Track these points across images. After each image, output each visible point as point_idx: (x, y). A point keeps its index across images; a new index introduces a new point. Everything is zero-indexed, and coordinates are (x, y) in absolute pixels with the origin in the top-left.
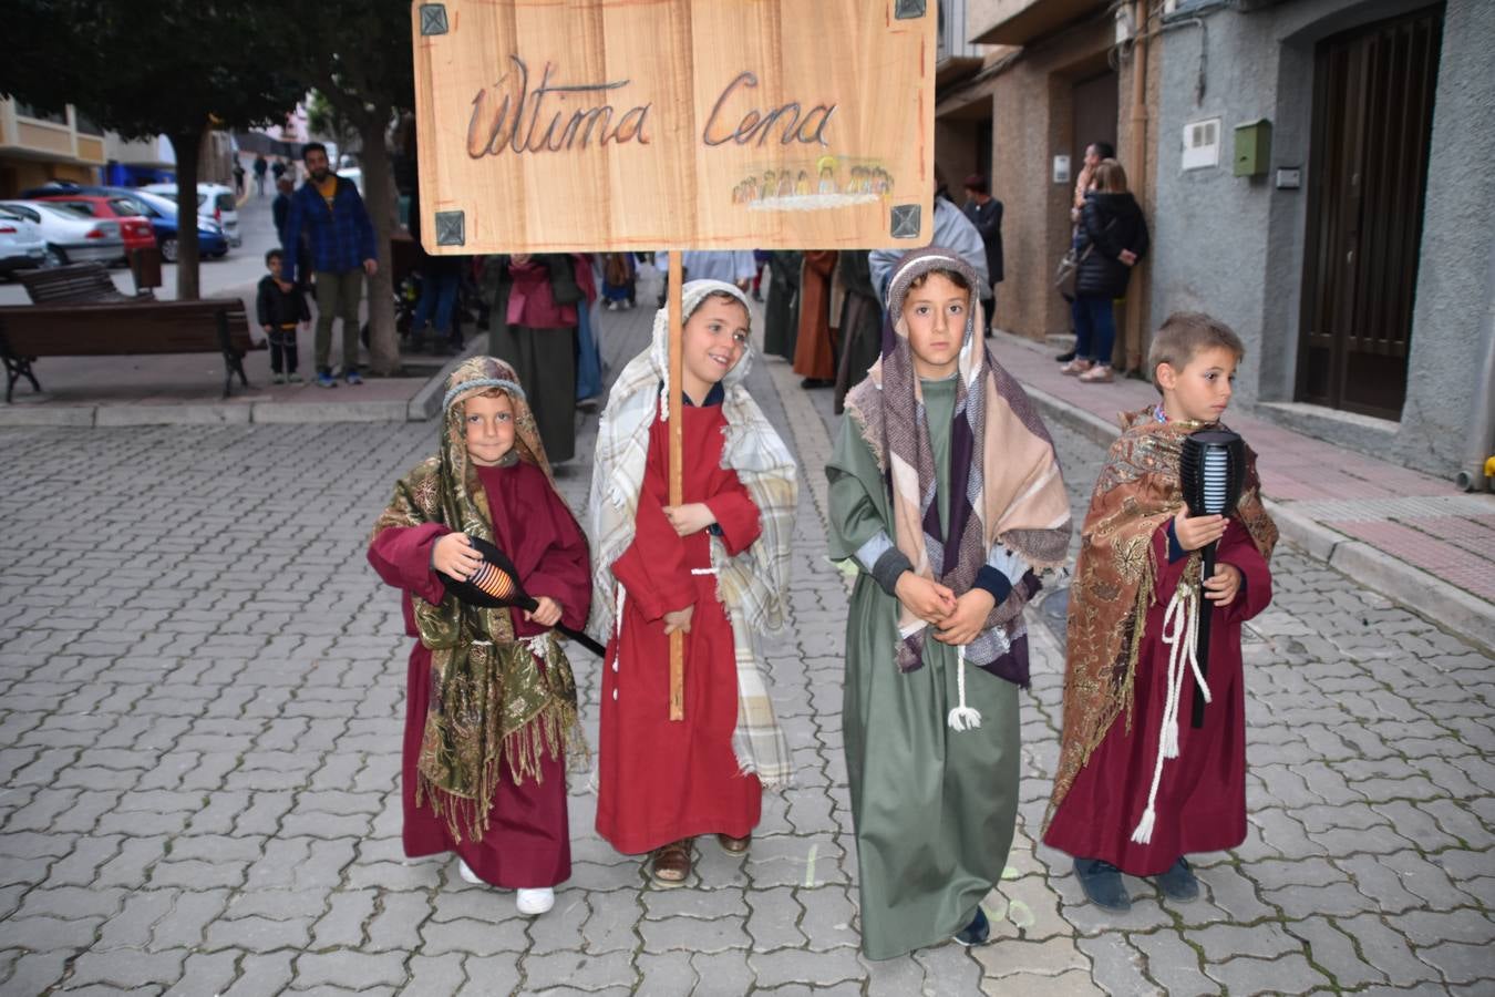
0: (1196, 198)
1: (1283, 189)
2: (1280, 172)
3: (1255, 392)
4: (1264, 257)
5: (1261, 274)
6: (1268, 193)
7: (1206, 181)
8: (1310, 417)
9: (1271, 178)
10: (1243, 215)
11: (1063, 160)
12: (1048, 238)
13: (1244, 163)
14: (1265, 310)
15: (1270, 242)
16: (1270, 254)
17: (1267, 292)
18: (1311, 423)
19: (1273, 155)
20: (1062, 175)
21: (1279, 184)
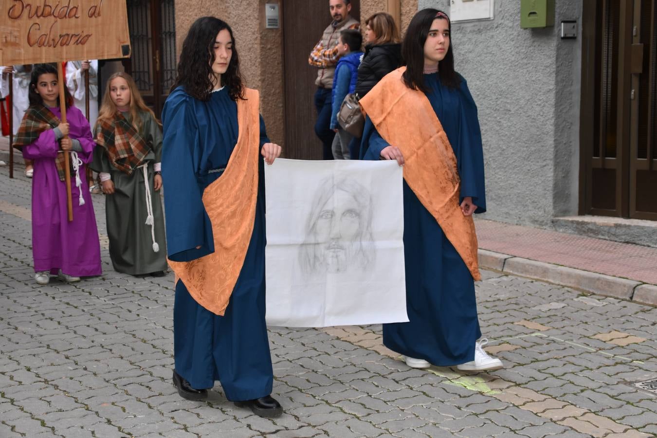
0: (468, 47)
1: (565, 38)
2: (563, 24)
3: (550, 209)
4: (552, 97)
5: (550, 111)
6: (554, 43)
7: (480, 31)
8: (617, 226)
9: (556, 30)
10: (525, 61)
11: (274, 8)
12: (263, 81)
13: (532, 17)
14: (555, 140)
15: (557, 83)
16: (557, 93)
17: (556, 125)
18: (619, 231)
19: (557, 10)
20: (272, 21)
21: (562, 36)
